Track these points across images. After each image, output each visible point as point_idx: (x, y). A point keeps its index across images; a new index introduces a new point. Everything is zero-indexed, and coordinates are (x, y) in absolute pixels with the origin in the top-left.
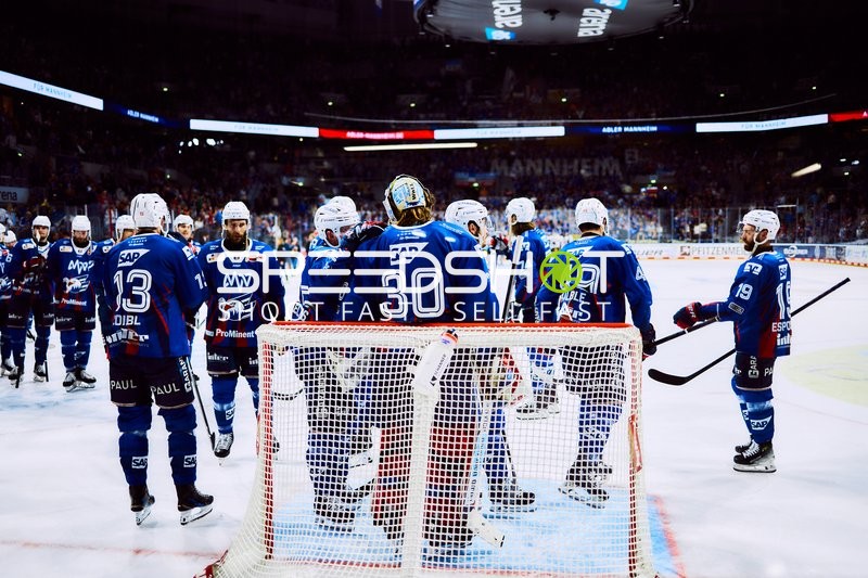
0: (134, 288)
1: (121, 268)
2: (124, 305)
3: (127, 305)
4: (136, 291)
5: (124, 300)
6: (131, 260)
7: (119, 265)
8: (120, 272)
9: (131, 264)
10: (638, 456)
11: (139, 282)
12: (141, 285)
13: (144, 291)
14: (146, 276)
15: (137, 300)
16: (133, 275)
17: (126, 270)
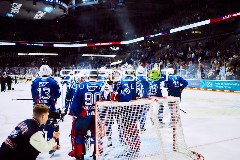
0: (45, 93)
1: (40, 87)
2: (43, 97)
3: (44, 97)
4: (46, 93)
5: (43, 96)
6: (43, 85)
7: (40, 86)
8: (40, 88)
9: (44, 86)
11: (46, 91)
12: (47, 92)
13: (48, 94)
14: (48, 89)
15: (46, 96)
16: (44, 89)
17: (42, 88)
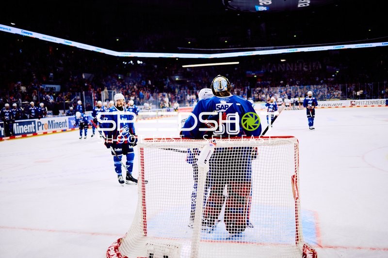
10: (296, 193)
